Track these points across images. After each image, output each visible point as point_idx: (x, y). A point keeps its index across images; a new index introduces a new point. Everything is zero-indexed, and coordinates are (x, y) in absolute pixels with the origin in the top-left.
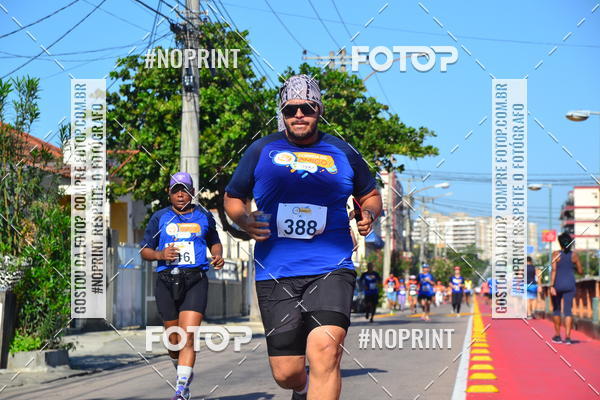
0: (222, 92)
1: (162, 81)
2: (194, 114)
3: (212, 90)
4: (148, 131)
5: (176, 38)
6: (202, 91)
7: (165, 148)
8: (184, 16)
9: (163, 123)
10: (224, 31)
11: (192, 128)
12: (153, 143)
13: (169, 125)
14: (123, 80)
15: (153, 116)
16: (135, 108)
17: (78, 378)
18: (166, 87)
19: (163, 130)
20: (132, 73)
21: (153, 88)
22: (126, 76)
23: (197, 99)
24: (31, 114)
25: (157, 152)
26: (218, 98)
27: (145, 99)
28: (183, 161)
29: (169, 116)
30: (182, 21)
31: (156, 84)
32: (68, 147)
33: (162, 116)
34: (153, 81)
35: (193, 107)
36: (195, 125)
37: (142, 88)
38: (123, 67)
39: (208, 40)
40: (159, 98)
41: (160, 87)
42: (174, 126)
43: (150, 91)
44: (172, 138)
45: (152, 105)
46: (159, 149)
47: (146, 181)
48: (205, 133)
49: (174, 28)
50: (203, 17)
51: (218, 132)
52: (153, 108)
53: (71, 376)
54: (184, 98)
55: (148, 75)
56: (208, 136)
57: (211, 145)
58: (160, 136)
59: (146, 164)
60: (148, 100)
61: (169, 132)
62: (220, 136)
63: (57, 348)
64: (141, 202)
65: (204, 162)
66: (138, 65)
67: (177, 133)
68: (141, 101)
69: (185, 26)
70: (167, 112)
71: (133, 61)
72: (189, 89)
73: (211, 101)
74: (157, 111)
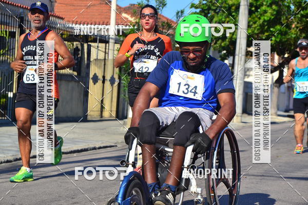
2: (246, 6)
9: (230, 11)
13: (233, 12)
19: (230, 14)
24: (163, 4)
28: (239, 31)
29: (234, 8)
33: (230, 7)
35: (246, 3)
36: (247, 12)
42: (236, 13)
48: (252, 17)
51: (259, 16)
52: (226, 3)
56: (254, 18)
57: (255, 23)
58: (228, 17)
61: (233, 16)
62: (260, 18)
64: (217, 52)
65: (250, 31)
67: (237, 16)
70: (233, 5)
74: (228, 4)
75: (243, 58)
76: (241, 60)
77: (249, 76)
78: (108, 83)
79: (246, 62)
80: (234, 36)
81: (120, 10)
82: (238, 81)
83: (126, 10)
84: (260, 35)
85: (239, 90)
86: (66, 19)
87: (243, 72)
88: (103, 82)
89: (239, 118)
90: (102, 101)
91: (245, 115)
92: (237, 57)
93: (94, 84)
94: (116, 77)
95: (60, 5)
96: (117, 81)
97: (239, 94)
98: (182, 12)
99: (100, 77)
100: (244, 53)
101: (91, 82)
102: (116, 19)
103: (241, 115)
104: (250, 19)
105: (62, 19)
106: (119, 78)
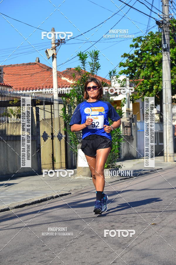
1: (153, 47)
2: (168, 61)
4: (147, 70)
5: (159, 28)
6: (171, 50)
7: (156, 77)
8: (162, 17)
9: (154, 66)
11: (167, 67)
12: (150, 75)
13: (157, 67)
14: (136, 48)
15: (150, 63)
16: (141, 60)
17: (123, 180)
18: (155, 50)
19: (154, 69)
20: (140, 45)
21: (149, 50)
22: (137, 46)
23: (169, 54)
24: (97, 67)
25: (152, 79)
27: (146, 56)
28: (164, 82)
29: (156, 63)
30: (161, 19)
31: (151, 49)
32: (113, 80)
33: (153, 63)
34: (149, 48)
35: (167, 58)
37: (144, 51)
38: (136, 42)
39: (173, 26)
40: (152, 55)
41: (152, 50)
42: (159, 67)
43: (148, 52)
44: (158, 72)
45: (149, 58)
46: (153, 78)
47: (148, 92)
48: (173, 69)
49: (158, 23)
50: (170, 16)
52: (149, 60)
53: (120, 180)
54: (163, 54)
55: (147, 45)
58: (153, 72)
59: (147, 85)
60: (147, 56)
61: (157, 70)
63: (114, 168)
65: (173, 82)
66: (142, 41)
67: (160, 70)
68: (144, 57)
69: (162, 21)
70: (156, 61)
71: (139, 39)
72: (165, 50)
74: (151, 60)
75: (170, 105)
76: (168, 108)
78: (56, 139)
79: (172, 107)
80: (160, 87)
81: (59, 75)
82: (167, 126)
83: (65, 74)
85: (169, 133)
86: (14, 87)
87: (171, 118)
88: (52, 139)
89: (172, 158)
90: (53, 155)
92: (164, 106)
93: (45, 141)
94: (63, 133)
95: (7, 75)
96: (64, 136)
97: (170, 137)
98: (114, 72)
99: (49, 134)
100: (170, 101)
101: (42, 139)
102: (58, 83)
103: (172, 155)
104: (172, 71)
105: (11, 87)
106: (66, 133)
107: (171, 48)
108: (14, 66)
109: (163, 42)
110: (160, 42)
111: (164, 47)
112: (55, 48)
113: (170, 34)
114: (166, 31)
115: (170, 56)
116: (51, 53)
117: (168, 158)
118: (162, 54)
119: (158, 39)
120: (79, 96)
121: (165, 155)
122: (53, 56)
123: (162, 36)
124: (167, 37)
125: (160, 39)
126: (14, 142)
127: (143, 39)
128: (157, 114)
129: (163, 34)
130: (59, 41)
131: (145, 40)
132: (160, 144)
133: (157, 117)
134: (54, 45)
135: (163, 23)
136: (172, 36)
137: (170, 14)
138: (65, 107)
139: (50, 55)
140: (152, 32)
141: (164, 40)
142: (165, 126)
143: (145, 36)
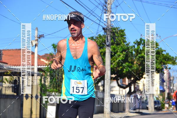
0: (117, 47)
2: (109, 53)
3: (114, 46)
5: (104, 32)
6: (112, 46)
8: (107, 25)
10: (118, 30)
11: (108, 57)
18: (101, 46)
26: (116, 48)
28: (106, 66)
29: (102, 54)
30: (106, 27)
35: (109, 51)
36: (110, 56)
39: (113, 32)
42: (104, 56)
48: (112, 58)
49: (104, 29)
50: (112, 25)
56: (113, 59)
57: (114, 62)
62: (117, 59)
65: (112, 66)
66: (94, 39)
69: (107, 28)
72: (108, 46)
73: (114, 49)
75: (109, 81)
76: (108, 82)
77: (112, 91)
78: (34, 99)
79: (111, 83)
81: (39, 57)
82: (107, 94)
83: (43, 57)
84: (118, 68)
86: (9, 64)
87: (110, 89)
88: (32, 98)
89: (109, 115)
90: (31, 109)
91: (112, 113)
92: (106, 81)
93: (27, 99)
94: (39, 95)
95: (5, 56)
96: (39, 97)
99: (30, 96)
100: (109, 78)
101: (24, 98)
102: (38, 62)
103: (109, 113)
104: (112, 60)
105: (7, 63)
106: (41, 95)
107: (111, 45)
108: (10, 50)
109: (106, 41)
110: (105, 41)
111: (107, 44)
112: (37, 40)
113: (111, 36)
114: (109, 34)
115: (111, 50)
116: (34, 43)
117: (107, 115)
118: (105, 48)
119: (104, 39)
120: (51, 72)
121: (105, 113)
122: (36, 45)
123: (106, 38)
124: (109, 38)
125: (105, 39)
126: (6, 99)
127: (94, 38)
128: (101, 86)
129: (106, 36)
130: (40, 36)
131: (95, 39)
132: (102, 106)
133: (101, 88)
134: (36, 38)
135: (107, 29)
136: (112, 37)
137: (111, 24)
138: (41, 78)
139: (34, 44)
140: (100, 34)
141: (108, 39)
142: (105, 94)
143: (95, 36)
